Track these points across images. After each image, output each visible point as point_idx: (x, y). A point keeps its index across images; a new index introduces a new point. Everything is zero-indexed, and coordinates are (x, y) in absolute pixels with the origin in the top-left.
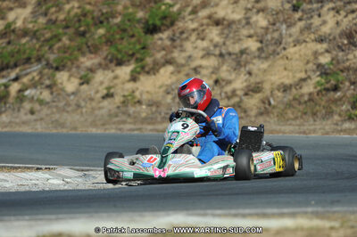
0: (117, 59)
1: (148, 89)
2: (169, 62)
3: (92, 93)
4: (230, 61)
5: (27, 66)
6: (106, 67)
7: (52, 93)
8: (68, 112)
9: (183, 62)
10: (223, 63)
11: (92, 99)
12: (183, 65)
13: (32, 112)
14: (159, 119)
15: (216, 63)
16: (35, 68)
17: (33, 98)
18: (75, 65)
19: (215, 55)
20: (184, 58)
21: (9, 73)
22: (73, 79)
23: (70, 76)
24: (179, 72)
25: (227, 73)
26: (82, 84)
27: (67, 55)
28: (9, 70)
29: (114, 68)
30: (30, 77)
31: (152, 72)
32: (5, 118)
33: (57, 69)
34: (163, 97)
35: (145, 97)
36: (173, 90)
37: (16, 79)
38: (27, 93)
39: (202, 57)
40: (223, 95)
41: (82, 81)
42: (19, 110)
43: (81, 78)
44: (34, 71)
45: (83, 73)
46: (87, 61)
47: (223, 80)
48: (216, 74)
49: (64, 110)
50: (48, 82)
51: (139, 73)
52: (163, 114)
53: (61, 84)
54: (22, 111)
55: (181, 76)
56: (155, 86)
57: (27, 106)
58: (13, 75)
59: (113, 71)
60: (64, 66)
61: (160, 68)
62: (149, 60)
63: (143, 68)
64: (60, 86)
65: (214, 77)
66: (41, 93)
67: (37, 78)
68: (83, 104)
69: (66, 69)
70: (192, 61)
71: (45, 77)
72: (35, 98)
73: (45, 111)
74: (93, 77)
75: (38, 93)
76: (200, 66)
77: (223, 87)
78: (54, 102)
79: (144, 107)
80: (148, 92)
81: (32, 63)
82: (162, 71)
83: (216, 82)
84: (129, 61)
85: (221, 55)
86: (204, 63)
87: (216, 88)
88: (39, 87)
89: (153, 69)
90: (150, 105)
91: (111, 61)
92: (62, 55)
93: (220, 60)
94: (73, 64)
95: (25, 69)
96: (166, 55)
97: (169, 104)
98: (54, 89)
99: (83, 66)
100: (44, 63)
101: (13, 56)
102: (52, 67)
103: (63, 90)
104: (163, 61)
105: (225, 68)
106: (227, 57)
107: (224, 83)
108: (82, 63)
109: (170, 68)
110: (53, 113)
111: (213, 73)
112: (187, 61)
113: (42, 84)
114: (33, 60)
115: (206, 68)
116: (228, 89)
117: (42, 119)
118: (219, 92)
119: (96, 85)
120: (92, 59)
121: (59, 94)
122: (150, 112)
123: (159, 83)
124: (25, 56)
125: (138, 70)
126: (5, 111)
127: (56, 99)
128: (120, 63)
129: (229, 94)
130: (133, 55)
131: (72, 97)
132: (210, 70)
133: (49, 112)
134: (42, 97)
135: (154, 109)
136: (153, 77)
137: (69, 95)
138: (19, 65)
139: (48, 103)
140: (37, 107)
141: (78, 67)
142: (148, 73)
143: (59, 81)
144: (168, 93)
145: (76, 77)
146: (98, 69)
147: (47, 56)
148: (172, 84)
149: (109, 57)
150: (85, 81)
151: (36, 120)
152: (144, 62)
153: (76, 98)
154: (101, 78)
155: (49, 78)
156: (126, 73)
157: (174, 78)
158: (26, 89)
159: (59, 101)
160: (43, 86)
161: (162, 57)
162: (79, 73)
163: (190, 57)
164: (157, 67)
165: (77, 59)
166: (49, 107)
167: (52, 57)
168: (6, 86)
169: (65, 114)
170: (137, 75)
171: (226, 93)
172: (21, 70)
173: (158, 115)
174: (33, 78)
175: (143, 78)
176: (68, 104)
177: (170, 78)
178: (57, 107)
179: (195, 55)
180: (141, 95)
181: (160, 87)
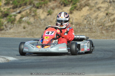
0: (64, 4)
1: (77, 18)
2: (87, 5)
3: (52, 19)
4: (114, 5)
5: (25, 7)
6: (59, 7)
7: (34, 19)
8: (40, 28)
9: (93, 5)
10: (111, 6)
11: (51, 22)
12: (93, 7)
13: (24, 28)
14: (79, 31)
15: (108, 6)
16: (28, 8)
17: (26, 21)
18: (46, 6)
19: (107, 2)
20: (94, 3)
21: (16, 10)
22: (44, 13)
23: (43, 11)
24: (91, 10)
25: (112, 10)
26: (48, 15)
27: (43, 2)
28: (17, 9)
29: (63, 8)
30: (25, 12)
31: (79, 10)
32: (12, 31)
33: (38, 8)
34: (83, 21)
35: (74, 21)
36: (87, 18)
37: (20, 13)
38: (24, 19)
39: (102, 3)
40: (109, 20)
41: (48, 14)
42: (19, 27)
43: (48, 12)
44: (28, 9)
45: (49, 10)
46: (51, 4)
47: (110, 14)
48: (107, 10)
49: (38, 27)
50: (33, 14)
51: (73, 10)
52: (81, 29)
53: (39, 15)
54: (20, 27)
55: (92, 11)
56: (80, 16)
57: (23, 25)
58: (18, 11)
59: (62, 9)
60: (41, 7)
61: (83, 8)
62: (78, 4)
63: (75, 7)
64: (38, 16)
65: (106, 12)
66: (30, 19)
67: (29, 12)
68: (47, 24)
69: (42, 8)
70: (97, 4)
71: (32, 12)
72: (27, 21)
73: (30, 27)
74: (53, 12)
75: (28, 19)
76: (101, 7)
77: (110, 17)
78: (35, 23)
79: (74, 26)
80: (76, 19)
81: (27, 5)
82: (84, 9)
83: (107, 14)
84: (69, 5)
85: (110, 2)
86: (102, 5)
87: (106, 17)
88: (29, 16)
89: (79, 8)
90: (76, 25)
91: (62, 4)
92: (41, 2)
93: (109, 4)
94: (45, 5)
95: (24, 8)
96: (86, 2)
97: (85, 24)
98: (35, 17)
99: (49, 6)
100: (33, 5)
101: (19, 2)
102: (36, 7)
103: (39, 18)
104: (84, 4)
105: (111, 8)
106: (112, 3)
107: (110, 15)
108: (49, 5)
109: (87, 8)
110: (33, 28)
111: (106, 10)
112: (95, 5)
113: (31, 15)
114: (28, 4)
115: (103, 8)
116: (112, 17)
117: (27, 31)
118: (107, 19)
119: (54, 15)
120: (54, 3)
121: (37, 20)
122: (75, 28)
123: (82, 15)
124: (24, 2)
125: (73, 9)
126: (12, 28)
127: (36, 22)
128: (65, 5)
129: (112, 20)
130: (71, 2)
131: (43, 21)
132: (105, 9)
133: (32, 28)
134: (29, 21)
135: (78, 27)
136: (80, 12)
137: (41, 20)
138: (22, 6)
139: (32, 24)
140: (27, 25)
141: (47, 7)
142: (77, 10)
143: (38, 14)
144: (85, 19)
145: (45, 12)
146: (56, 8)
147: (34, 2)
148: (87, 15)
149: (61, 3)
150: (49, 13)
151: (24, 32)
152: (76, 5)
153: (45, 22)
154: (57, 12)
155: (34, 12)
156: (67, 10)
157: (88, 13)
158: (23, 17)
159: (37, 23)
160: (31, 16)
161: (84, 3)
162: (47, 10)
163: (96, 3)
164: (82, 7)
165: (47, 3)
166: (32, 26)
167: (36, 3)
168: (15, 16)
169: (38, 29)
170: (72, 11)
171: (111, 19)
172: (22, 9)
173: (79, 29)
174: (27, 12)
175: (75, 12)
176: (41, 24)
177: (87, 12)
178: (35, 25)
179: (99, 2)
180: (73, 20)
181: (82, 16)
